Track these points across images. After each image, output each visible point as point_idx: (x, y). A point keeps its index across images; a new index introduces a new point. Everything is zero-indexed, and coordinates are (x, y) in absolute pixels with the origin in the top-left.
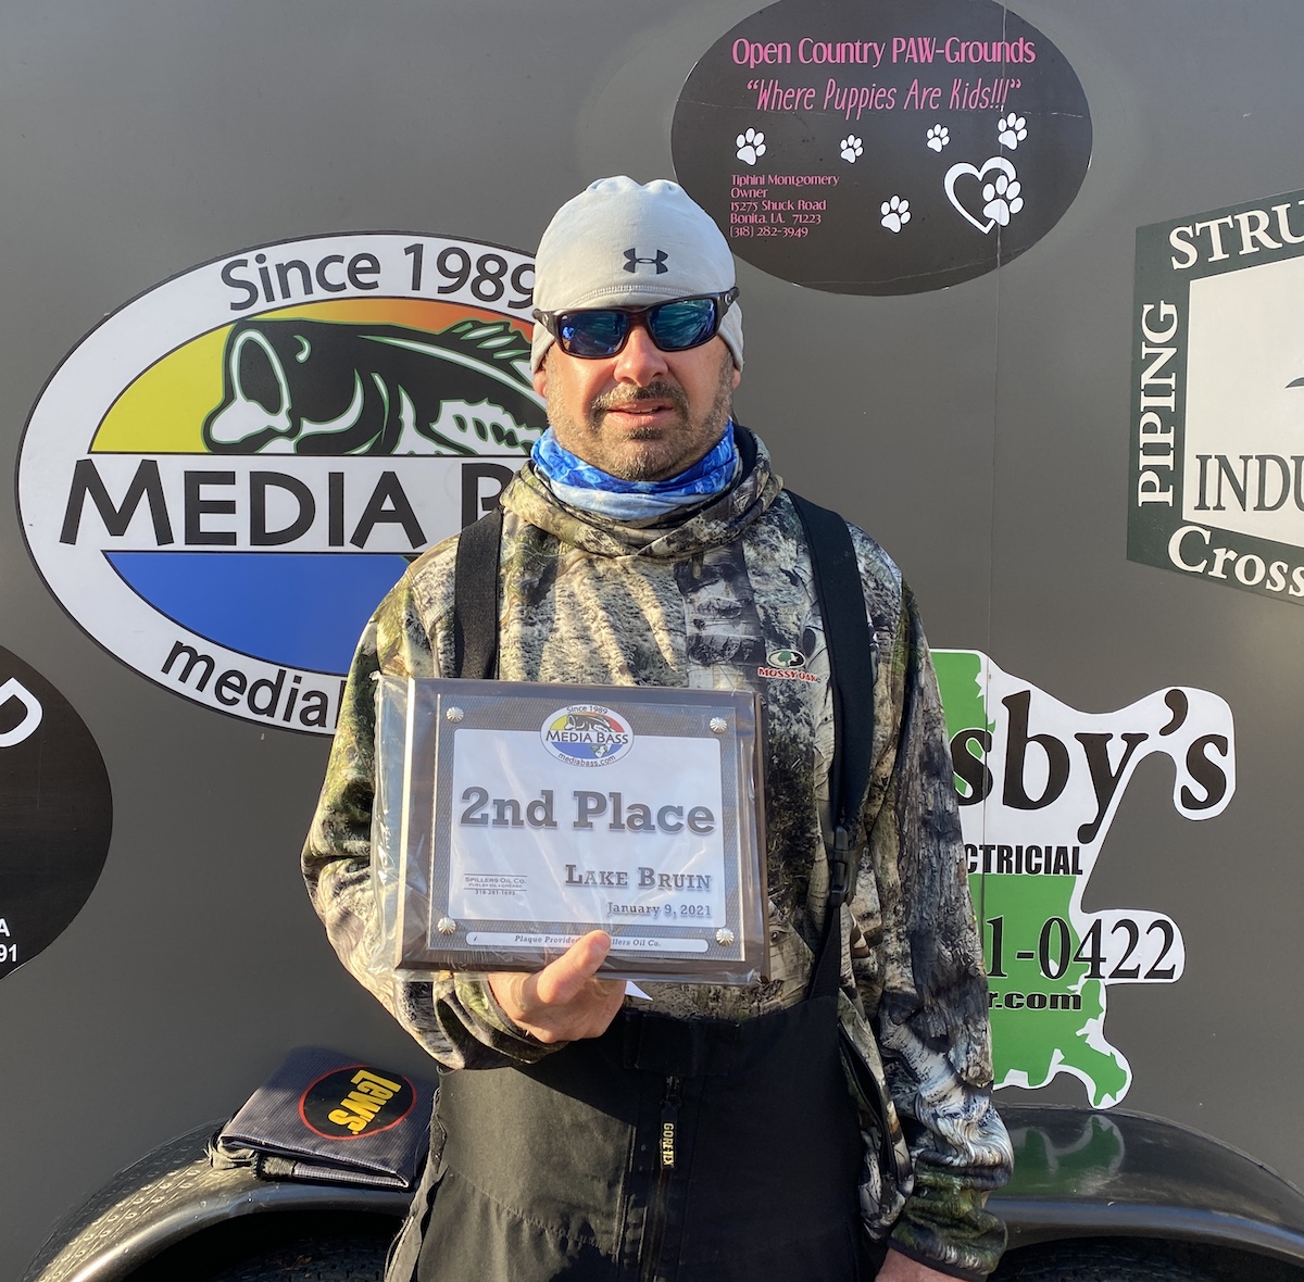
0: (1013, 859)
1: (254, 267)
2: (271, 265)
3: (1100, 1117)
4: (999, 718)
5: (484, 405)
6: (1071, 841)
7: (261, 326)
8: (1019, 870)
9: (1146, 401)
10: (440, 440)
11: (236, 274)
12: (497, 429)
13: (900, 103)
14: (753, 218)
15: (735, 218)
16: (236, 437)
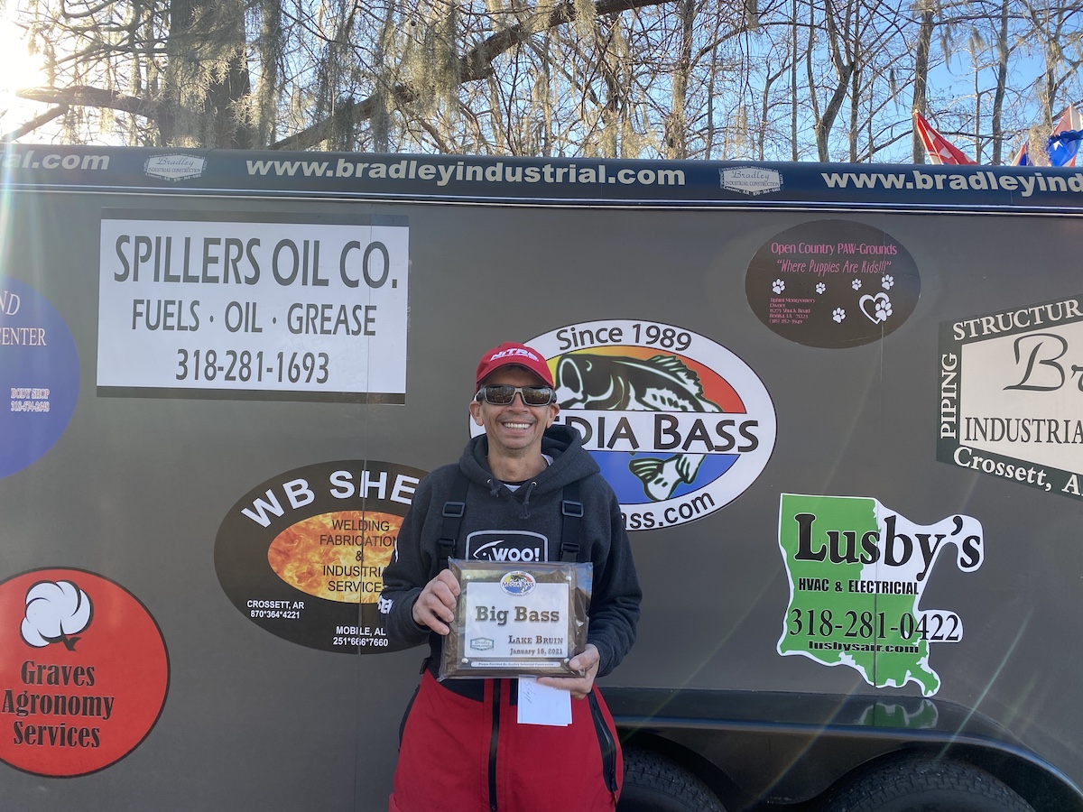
0: (889, 587)
1: (570, 333)
2: (577, 332)
3: (927, 701)
4: (883, 527)
5: (665, 390)
6: (914, 580)
7: (573, 357)
8: (891, 592)
9: (944, 395)
10: (645, 404)
11: (562, 335)
12: (670, 400)
13: (841, 270)
14: (779, 316)
15: (771, 316)
16: (560, 402)
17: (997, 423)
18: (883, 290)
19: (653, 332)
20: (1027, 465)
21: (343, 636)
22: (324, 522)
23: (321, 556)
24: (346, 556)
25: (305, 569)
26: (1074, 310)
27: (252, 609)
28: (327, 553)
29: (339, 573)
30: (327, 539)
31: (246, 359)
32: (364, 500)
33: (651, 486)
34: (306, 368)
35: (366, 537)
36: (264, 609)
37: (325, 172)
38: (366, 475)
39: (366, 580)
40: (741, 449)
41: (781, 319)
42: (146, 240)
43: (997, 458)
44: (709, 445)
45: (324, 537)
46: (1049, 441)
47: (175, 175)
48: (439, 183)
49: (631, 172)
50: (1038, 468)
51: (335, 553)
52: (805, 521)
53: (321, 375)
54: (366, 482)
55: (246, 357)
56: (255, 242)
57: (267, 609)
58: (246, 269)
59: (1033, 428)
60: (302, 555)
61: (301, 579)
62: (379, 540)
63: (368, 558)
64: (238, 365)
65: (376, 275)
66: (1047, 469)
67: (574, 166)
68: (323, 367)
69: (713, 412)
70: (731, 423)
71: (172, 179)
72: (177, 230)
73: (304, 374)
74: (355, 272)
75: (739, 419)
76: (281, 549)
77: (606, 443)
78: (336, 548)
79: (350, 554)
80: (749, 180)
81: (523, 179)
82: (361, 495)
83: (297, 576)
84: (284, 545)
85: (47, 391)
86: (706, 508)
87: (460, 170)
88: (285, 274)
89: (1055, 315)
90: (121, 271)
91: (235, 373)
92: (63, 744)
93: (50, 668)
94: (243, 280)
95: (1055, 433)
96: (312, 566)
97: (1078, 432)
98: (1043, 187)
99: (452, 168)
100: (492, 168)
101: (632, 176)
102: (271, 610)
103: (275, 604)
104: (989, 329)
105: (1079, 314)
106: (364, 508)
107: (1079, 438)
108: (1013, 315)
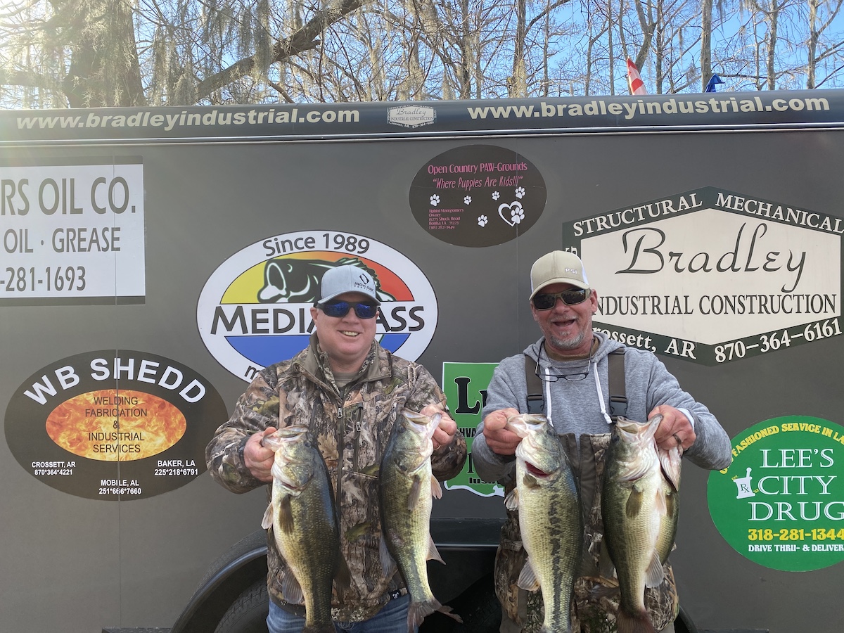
1: (274, 242)
2: (279, 241)
13: (483, 185)
14: (437, 223)
15: (430, 223)
16: (269, 298)
17: (611, 300)
18: (518, 200)
19: (339, 239)
20: (636, 333)
21: (106, 487)
22: (88, 399)
23: (87, 425)
24: (106, 425)
25: (75, 436)
26: (669, 208)
27: (35, 468)
28: (91, 423)
29: (101, 438)
30: (91, 412)
32: (117, 381)
34: (68, 279)
35: (120, 409)
36: (45, 468)
37: (77, 124)
38: (118, 361)
39: (122, 443)
40: (412, 329)
41: (438, 226)
43: (612, 328)
44: (387, 327)
45: (88, 411)
46: (653, 313)
48: (166, 129)
49: (317, 113)
50: (645, 334)
51: (97, 423)
52: (463, 383)
53: (78, 283)
54: (118, 367)
55: (21, 273)
56: (25, 182)
57: (47, 469)
58: (18, 203)
59: (640, 304)
60: (72, 425)
61: (72, 444)
62: (130, 411)
63: (123, 426)
64: (16, 279)
66: (652, 335)
67: (273, 110)
68: (81, 278)
69: (389, 301)
70: (403, 309)
73: (67, 283)
74: (102, 202)
75: (409, 306)
76: (56, 421)
77: (306, 328)
78: (98, 419)
79: (109, 423)
80: (409, 116)
81: (232, 122)
82: (115, 377)
83: (69, 442)
84: (58, 418)
87: (183, 117)
88: (49, 206)
89: (655, 212)
91: (14, 285)
94: (16, 212)
95: (657, 306)
96: (81, 434)
97: (676, 305)
98: (642, 111)
99: (176, 116)
100: (208, 115)
101: (318, 116)
102: (51, 469)
103: (53, 464)
104: (602, 226)
105: (673, 211)
106: (117, 387)
107: (676, 310)
108: (621, 214)
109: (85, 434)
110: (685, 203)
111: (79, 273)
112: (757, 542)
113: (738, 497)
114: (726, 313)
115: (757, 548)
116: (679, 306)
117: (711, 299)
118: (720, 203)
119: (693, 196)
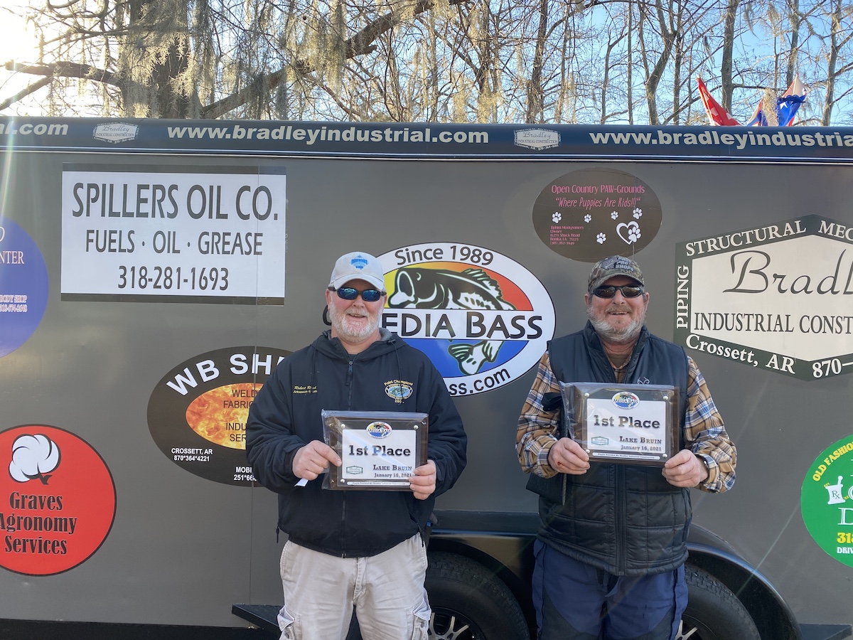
10: (460, 304)
13: (603, 205)
14: (557, 239)
15: (551, 239)
16: (398, 303)
17: (718, 317)
18: (635, 220)
19: (465, 251)
20: (740, 348)
21: (241, 474)
22: (226, 391)
23: (225, 416)
24: (242, 416)
25: (213, 425)
26: (775, 233)
27: (175, 454)
28: (228, 414)
29: (238, 428)
30: (228, 404)
31: (168, 273)
32: (255, 376)
33: (464, 364)
34: (212, 279)
36: (184, 454)
37: (225, 135)
38: (256, 357)
40: (529, 337)
41: (558, 242)
42: (95, 186)
43: (718, 343)
44: (506, 334)
45: (226, 403)
46: (757, 330)
47: (116, 139)
48: (308, 143)
49: (449, 134)
50: (748, 349)
51: (235, 414)
53: (221, 283)
54: (256, 363)
55: (168, 272)
56: (174, 187)
57: (186, 455)
58: (167, 206)
59: (744, 321)
60: (211, 415)
61: (210, 433)
64: (163, 277)
65: (262, 210)
66: (754, 350)
67: (408, 129)
68: (224, 279)
69: (509, 310)
70: (522, 318)
71: (113, 142)
72: (117, 179)
73: (211, 283)
74: (246, 208)
75: (528, 315)
76: (196, 411)
77: (432, 332)
78: (235, 410)
79: (245, 414)
80: (535, 139)
81: (370, 139)
82: (253, 372)
83: (208, 431)
84: (197, 408)
85: (25, 297)
86: (504, 380)
87: (324, 132)
88: (196, 211)
89: (762, 237)
90: (77, 210)
91: (161, 283)
92: (40, 551)
93: (31, 497)
95: (760, 324)
96: (218, 424)
97: (778, 323)
98: (753, 143)
99: (317, 131)
100: (347, 131)
101: (450, 136)
102: (189, 455)
103: (192, 451)
104: (712, 248)
105: (779, 236)
106: (255, 381)
107: (778, 328)
108: (730, 238)
109: (222, 424)
110: (790, 229)
111: (222, 274)
112: (845, 545)
113: (829, 503)
114: (824, 332)
115: (844, 550)
116: (780, 325)
117: (811, 319)
118: (823, 230)
119: (797, 222)
